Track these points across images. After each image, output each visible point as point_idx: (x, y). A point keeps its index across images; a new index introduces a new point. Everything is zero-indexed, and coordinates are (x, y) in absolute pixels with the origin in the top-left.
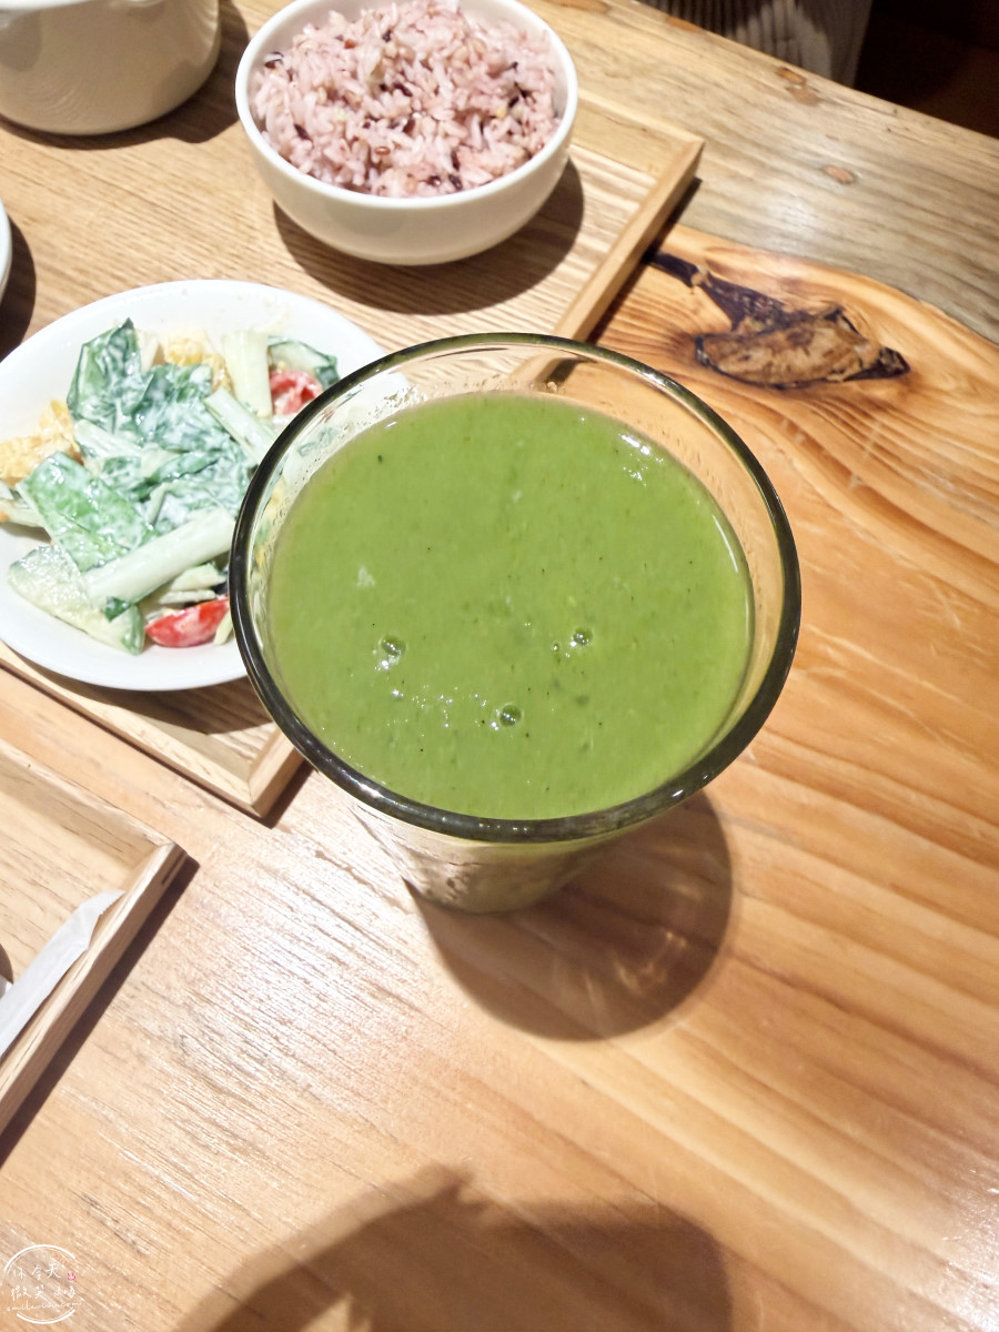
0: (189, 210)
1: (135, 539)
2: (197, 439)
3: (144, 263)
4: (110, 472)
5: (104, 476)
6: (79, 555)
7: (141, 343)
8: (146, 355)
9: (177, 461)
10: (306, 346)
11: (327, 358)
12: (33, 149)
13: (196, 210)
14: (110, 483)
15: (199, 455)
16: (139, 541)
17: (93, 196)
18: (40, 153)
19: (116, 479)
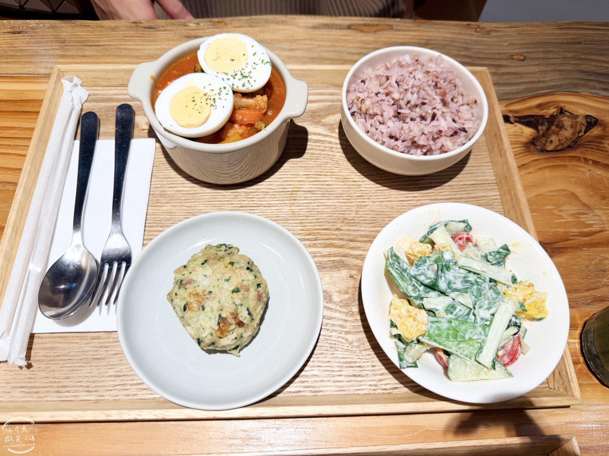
0: (326, 187)
1: (481, 333)
2: (467, 281)
3: (330, 218)
4: (452, 313)
5: (450, 316)
6: (466, 352)
7: (398, 254)
8: (403, 258)
9: (471, 294)
10: (452, 221)
11: (464, 222)
12: (241, 192)
13: (328, 185)
14: (454, 317)
15: (475, 287)
16: (483, 333)
17: (284, 200)
18: (245, 192)
19: (456, 315)
